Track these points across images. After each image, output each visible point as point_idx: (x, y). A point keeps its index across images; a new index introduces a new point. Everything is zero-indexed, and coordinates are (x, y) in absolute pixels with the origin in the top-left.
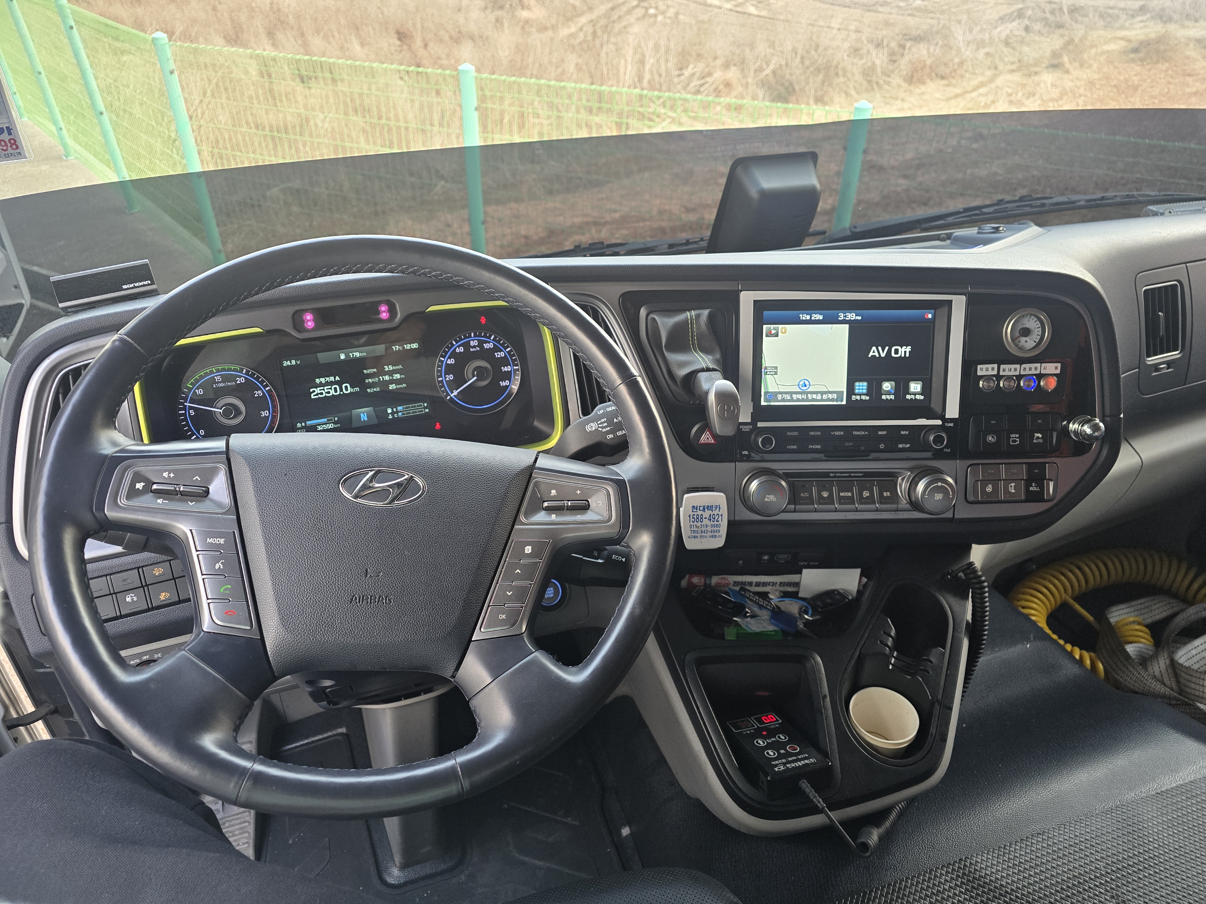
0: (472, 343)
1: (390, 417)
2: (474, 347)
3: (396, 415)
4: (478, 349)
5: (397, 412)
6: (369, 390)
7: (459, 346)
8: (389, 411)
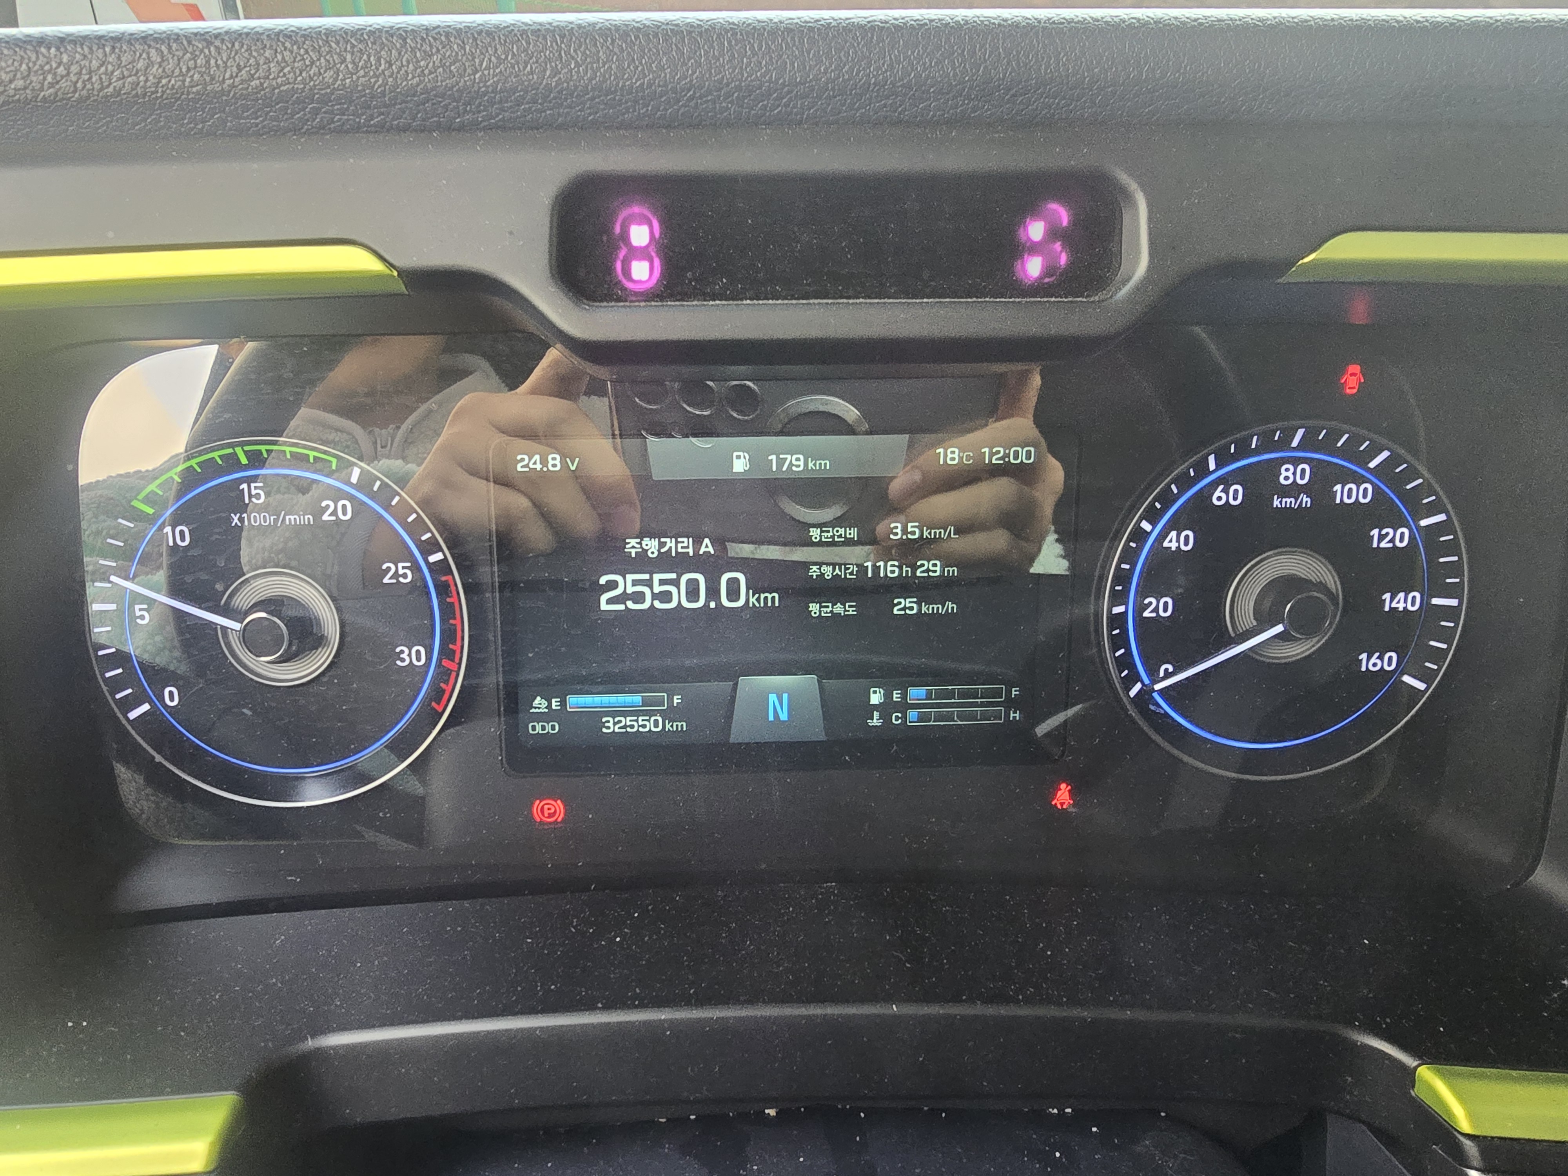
0: (1287, 475)
1: (875, 721)
2: (1294, 490)
3: (896, 719)
4: (1306, 500)
5: (904, 706)
6: (814, 608)
7: (1226, 481)
8: (876, 698)
